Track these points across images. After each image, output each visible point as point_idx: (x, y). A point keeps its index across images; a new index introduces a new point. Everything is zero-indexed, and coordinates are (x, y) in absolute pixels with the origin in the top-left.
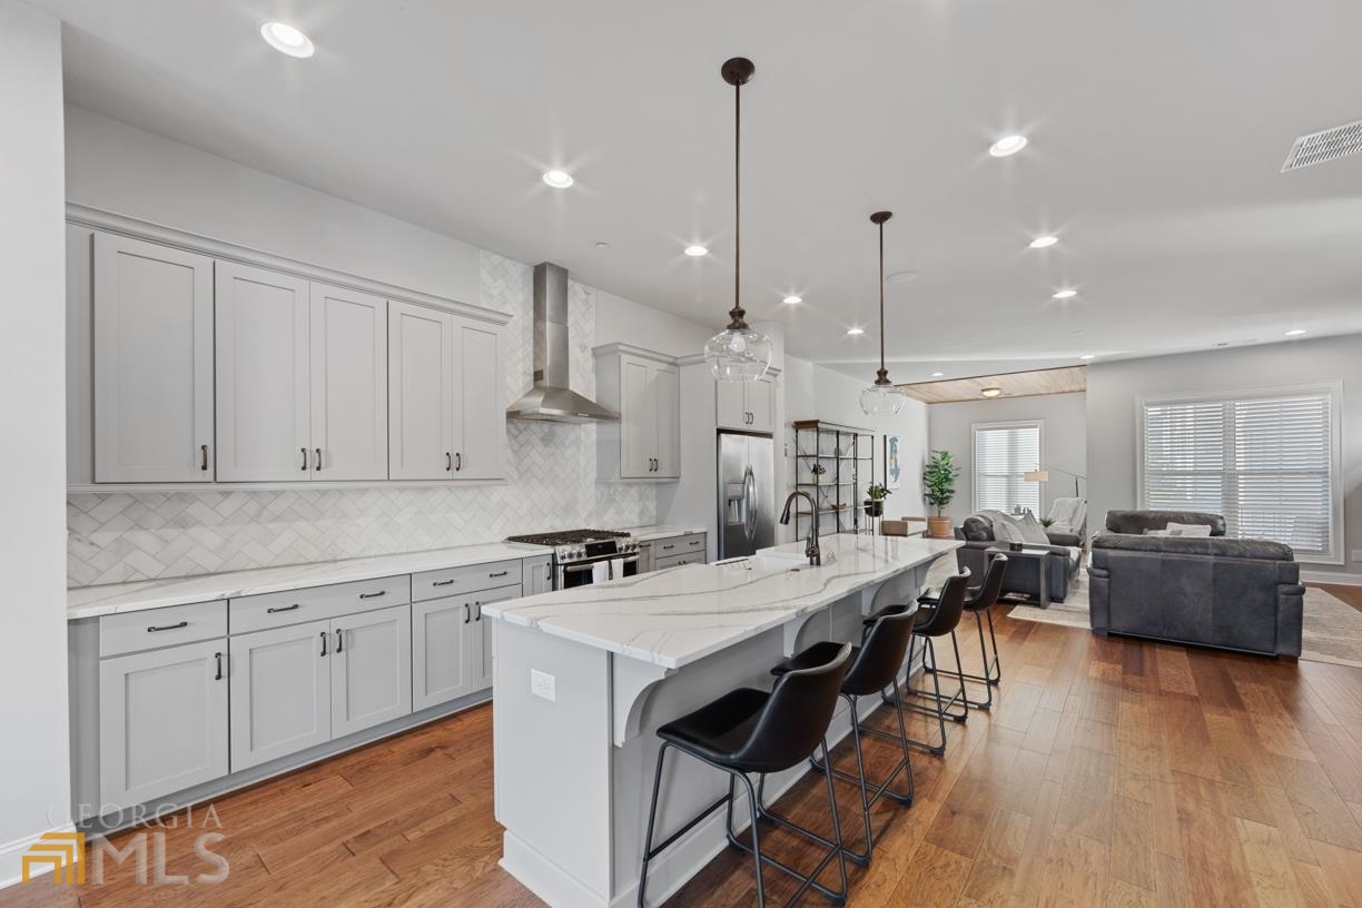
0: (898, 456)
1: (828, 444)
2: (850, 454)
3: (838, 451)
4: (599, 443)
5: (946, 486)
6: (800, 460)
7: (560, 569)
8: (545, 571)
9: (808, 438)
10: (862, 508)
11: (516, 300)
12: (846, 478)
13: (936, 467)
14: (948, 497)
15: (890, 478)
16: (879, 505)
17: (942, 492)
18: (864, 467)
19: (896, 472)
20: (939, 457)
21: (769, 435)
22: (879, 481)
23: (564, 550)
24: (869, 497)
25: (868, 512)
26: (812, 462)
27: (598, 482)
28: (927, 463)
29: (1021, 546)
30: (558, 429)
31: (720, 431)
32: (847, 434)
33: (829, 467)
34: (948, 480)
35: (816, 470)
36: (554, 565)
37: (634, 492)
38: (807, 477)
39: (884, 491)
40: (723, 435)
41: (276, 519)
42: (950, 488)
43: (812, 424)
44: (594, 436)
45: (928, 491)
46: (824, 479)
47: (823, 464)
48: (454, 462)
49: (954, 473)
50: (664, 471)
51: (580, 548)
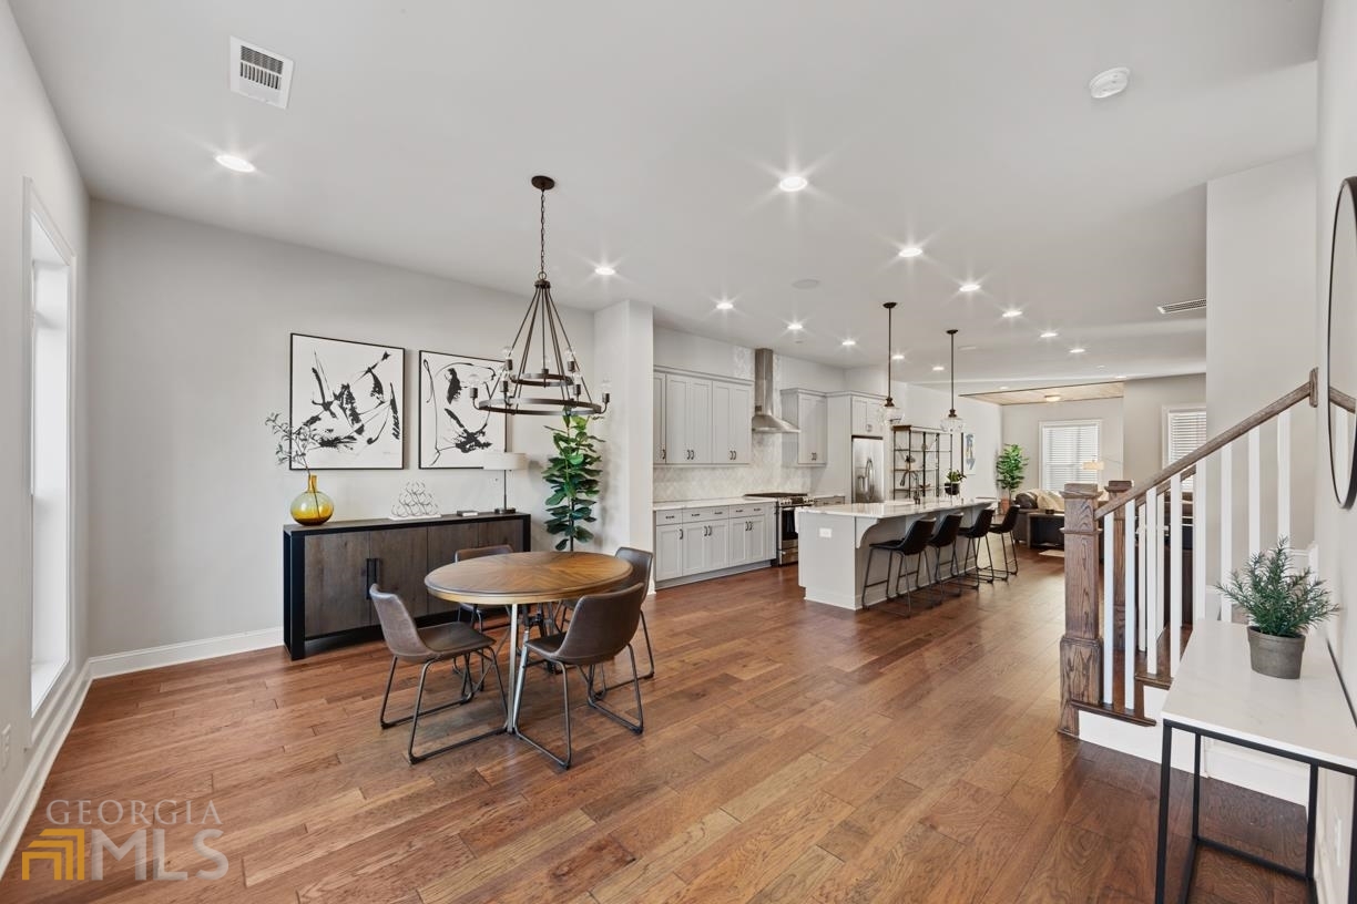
0: (974, 449)
1: (917, 441)
2: (933, 448)
3: (924, 446)
4: (783, 444)
5: (1016, 473)
6: (897, 453)
7: (781, 509)
8: (774, 510)
9: (902, 437)
10: (943, 488)
11: (746, 369)
12: (930, 466)
13: (1008, 457)
14: (1017, 483)
15: (966, 466)
16: (956, 486)
17: (1013, 478)
18: (944, 457)
19: (972, 462)
20: (1010, 449)
21: (881, 438)
22: (956, 468)
23: (782, 501)
24: (949, 481)
25: (948, 491)
26: (905, 454)
27: (783, 466)
28: (1000, 454)
29: (1053, 511)
30: (765, 437)
31: (853, 437)
32: (932, 433)
33: (918, 458)
34: (1017, 468)
35: (909, 460)
36: (777, 507)
37: (800, 472)
38: (902, 465)
39: (961, 476)
40: (855, 440)
41: (668, 481)
42: (1020, 475)
43: (907, 428)
44: (781, 440)
45: (1001, 477)
46: (915, 466)
47: (913, 455)
48: (733, 455)
49: (1023, 462)
50: (819, 461)
51: (788, 500)
